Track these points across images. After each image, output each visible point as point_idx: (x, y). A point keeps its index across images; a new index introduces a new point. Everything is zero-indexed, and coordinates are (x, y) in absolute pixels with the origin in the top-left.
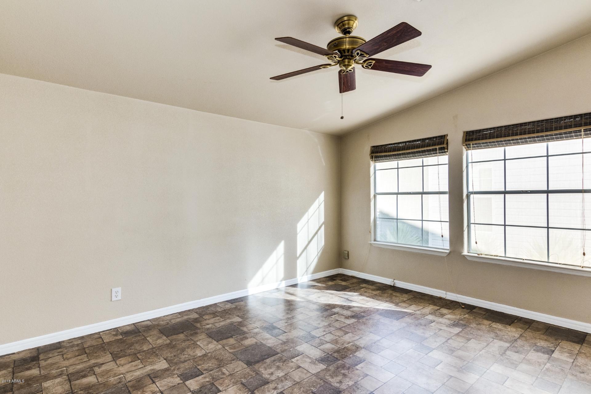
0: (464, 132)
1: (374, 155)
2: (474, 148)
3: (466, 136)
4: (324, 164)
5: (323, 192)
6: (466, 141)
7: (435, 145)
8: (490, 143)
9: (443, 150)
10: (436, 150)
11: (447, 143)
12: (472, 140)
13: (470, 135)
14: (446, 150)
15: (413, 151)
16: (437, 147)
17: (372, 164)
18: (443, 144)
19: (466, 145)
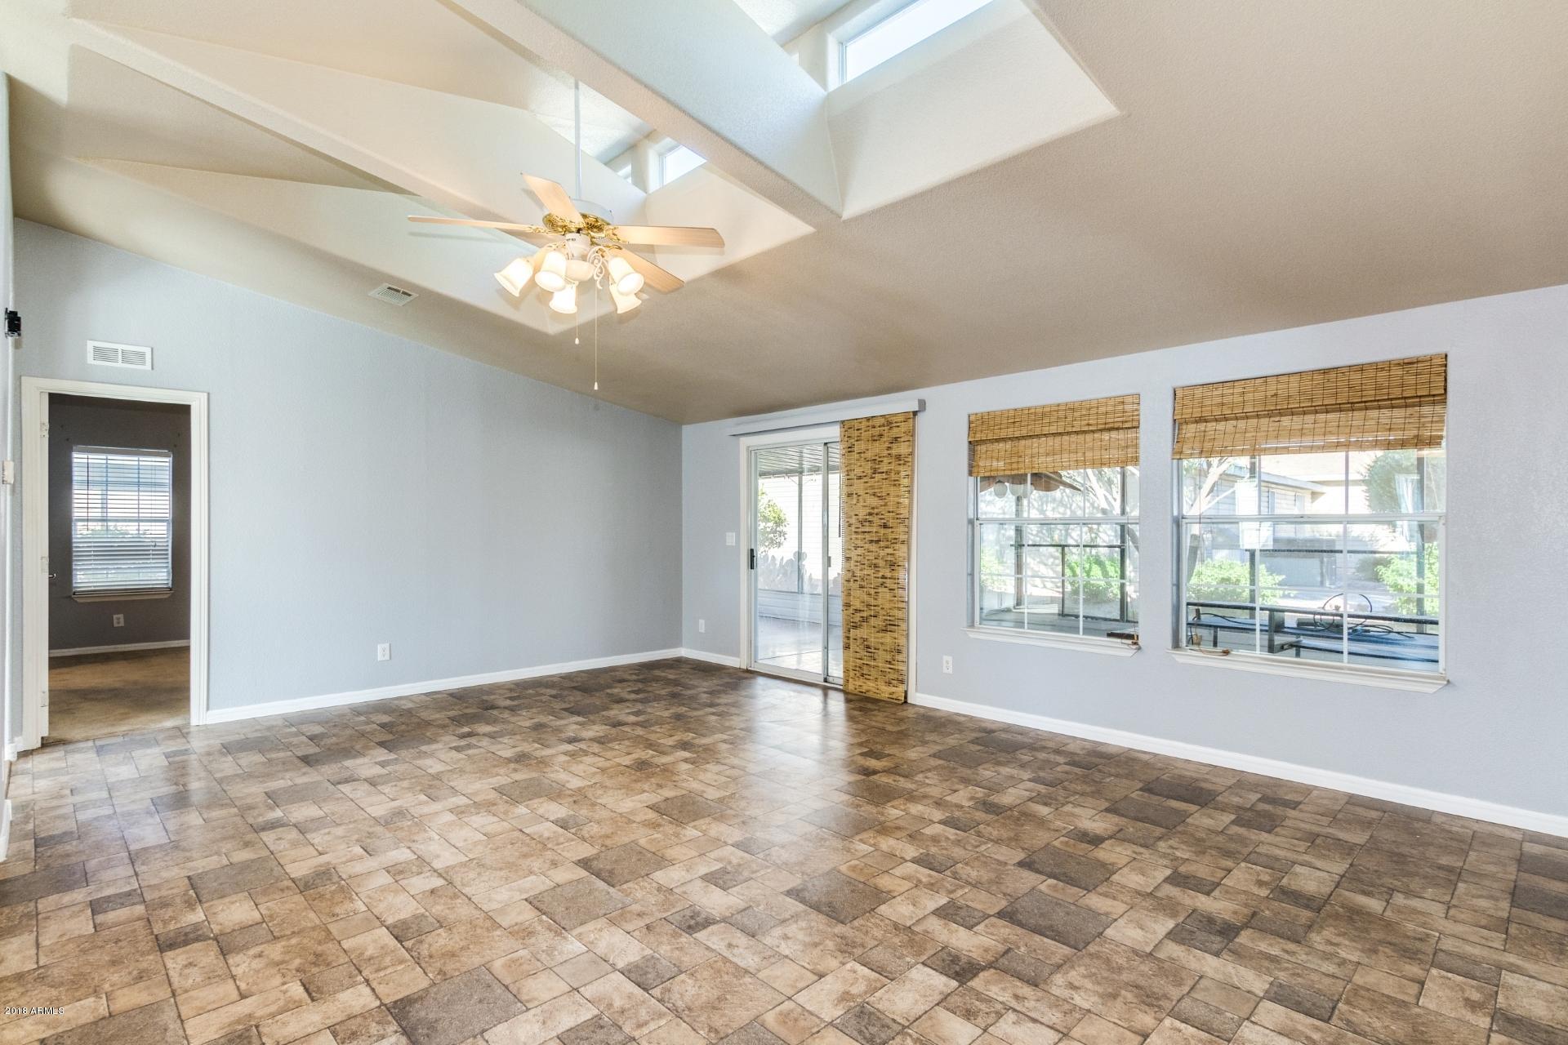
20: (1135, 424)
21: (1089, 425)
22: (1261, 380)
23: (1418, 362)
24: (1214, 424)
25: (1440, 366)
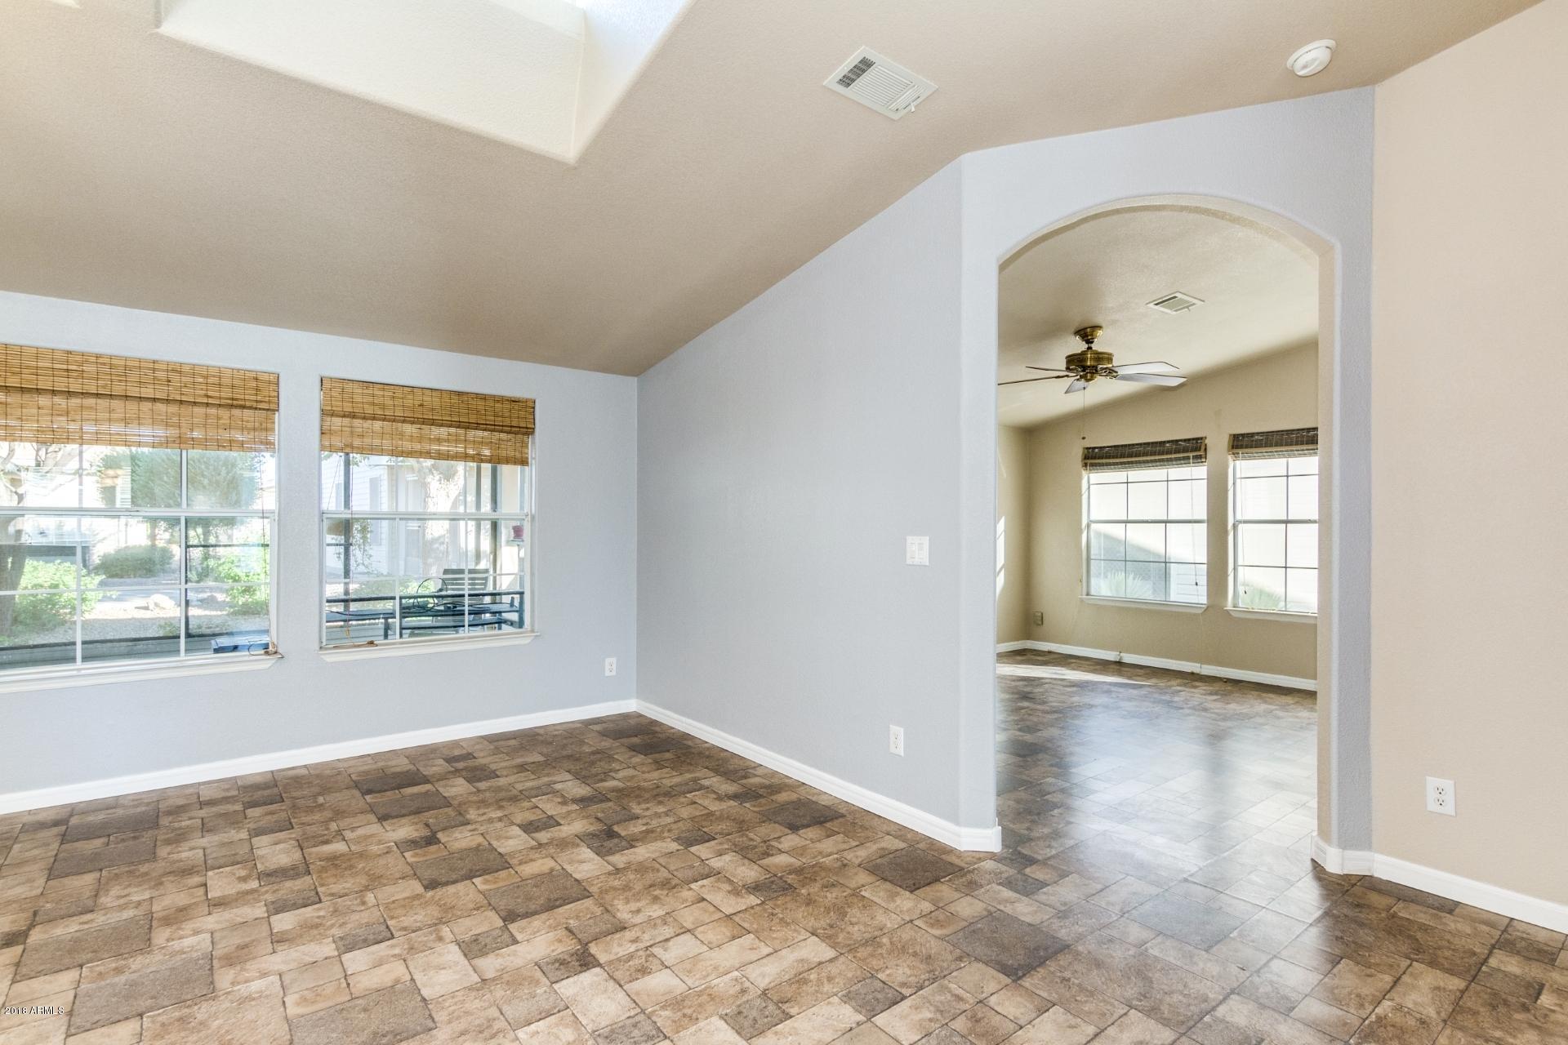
0: (1230, 435)
1: (1089, 461)
2: (1244, 458)
3: (1234, 441)
4: (1005, 475)
5: (1003, 518)
6: (1233, 448)
7: (1187, 451)
8: (1266, 452)
9: (1200, 459)
10: (1188, 458)
11: (1206, 449)
12: (1241, 447)
13: (1238, 440)
14: (1203, 460)
15: (1153, 458)
16: (1191, 455)
17: (1085, 474)
18: (1200, 450)
19: (1233, 454)
20: (273, 406)
21: (208, 397)
22: (409, 389)
23: (519, 402)
24: (361, 421)
25: (526, 407)
